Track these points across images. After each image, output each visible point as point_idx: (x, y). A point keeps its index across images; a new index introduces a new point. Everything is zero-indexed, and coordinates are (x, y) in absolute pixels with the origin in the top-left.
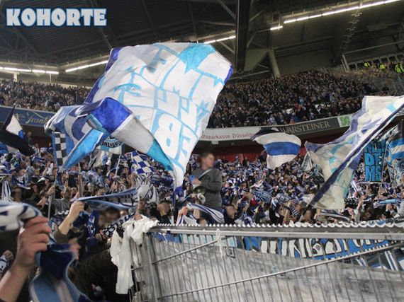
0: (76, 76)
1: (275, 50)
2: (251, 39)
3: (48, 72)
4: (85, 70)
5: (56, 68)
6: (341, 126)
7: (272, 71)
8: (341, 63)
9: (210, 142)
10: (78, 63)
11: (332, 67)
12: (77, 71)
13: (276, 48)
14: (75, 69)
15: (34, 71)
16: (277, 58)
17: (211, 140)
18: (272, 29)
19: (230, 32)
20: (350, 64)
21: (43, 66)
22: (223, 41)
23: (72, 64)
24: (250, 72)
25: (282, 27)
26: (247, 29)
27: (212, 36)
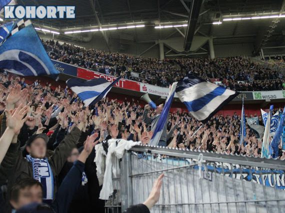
0: (71, 37)
1: (214, 39)
2: (198, 29)
3: (52, 32)
4: (78, 34)
5: (58, 30)
6: (254, 99)
7: (209, 53)
8: (259, 55)
9: (160, 97)
10: (74, 29)
11: (252, 56)
12: (72, 34)
13: (215, 37)
14: (72, 32)
15: (43, 30)
16: (214, 45)
17: (161, 95)
18: (214, 23)
19: (184, 22)
20: (266, 56)
21: (49, 27)
22: (179, 28)
23: (70, 29)
24: (194, 52)
25: (221, 23)
26: (196, 21)
27: (171, 23)
